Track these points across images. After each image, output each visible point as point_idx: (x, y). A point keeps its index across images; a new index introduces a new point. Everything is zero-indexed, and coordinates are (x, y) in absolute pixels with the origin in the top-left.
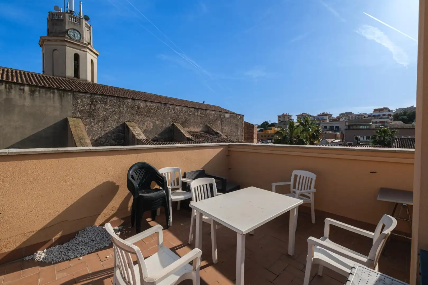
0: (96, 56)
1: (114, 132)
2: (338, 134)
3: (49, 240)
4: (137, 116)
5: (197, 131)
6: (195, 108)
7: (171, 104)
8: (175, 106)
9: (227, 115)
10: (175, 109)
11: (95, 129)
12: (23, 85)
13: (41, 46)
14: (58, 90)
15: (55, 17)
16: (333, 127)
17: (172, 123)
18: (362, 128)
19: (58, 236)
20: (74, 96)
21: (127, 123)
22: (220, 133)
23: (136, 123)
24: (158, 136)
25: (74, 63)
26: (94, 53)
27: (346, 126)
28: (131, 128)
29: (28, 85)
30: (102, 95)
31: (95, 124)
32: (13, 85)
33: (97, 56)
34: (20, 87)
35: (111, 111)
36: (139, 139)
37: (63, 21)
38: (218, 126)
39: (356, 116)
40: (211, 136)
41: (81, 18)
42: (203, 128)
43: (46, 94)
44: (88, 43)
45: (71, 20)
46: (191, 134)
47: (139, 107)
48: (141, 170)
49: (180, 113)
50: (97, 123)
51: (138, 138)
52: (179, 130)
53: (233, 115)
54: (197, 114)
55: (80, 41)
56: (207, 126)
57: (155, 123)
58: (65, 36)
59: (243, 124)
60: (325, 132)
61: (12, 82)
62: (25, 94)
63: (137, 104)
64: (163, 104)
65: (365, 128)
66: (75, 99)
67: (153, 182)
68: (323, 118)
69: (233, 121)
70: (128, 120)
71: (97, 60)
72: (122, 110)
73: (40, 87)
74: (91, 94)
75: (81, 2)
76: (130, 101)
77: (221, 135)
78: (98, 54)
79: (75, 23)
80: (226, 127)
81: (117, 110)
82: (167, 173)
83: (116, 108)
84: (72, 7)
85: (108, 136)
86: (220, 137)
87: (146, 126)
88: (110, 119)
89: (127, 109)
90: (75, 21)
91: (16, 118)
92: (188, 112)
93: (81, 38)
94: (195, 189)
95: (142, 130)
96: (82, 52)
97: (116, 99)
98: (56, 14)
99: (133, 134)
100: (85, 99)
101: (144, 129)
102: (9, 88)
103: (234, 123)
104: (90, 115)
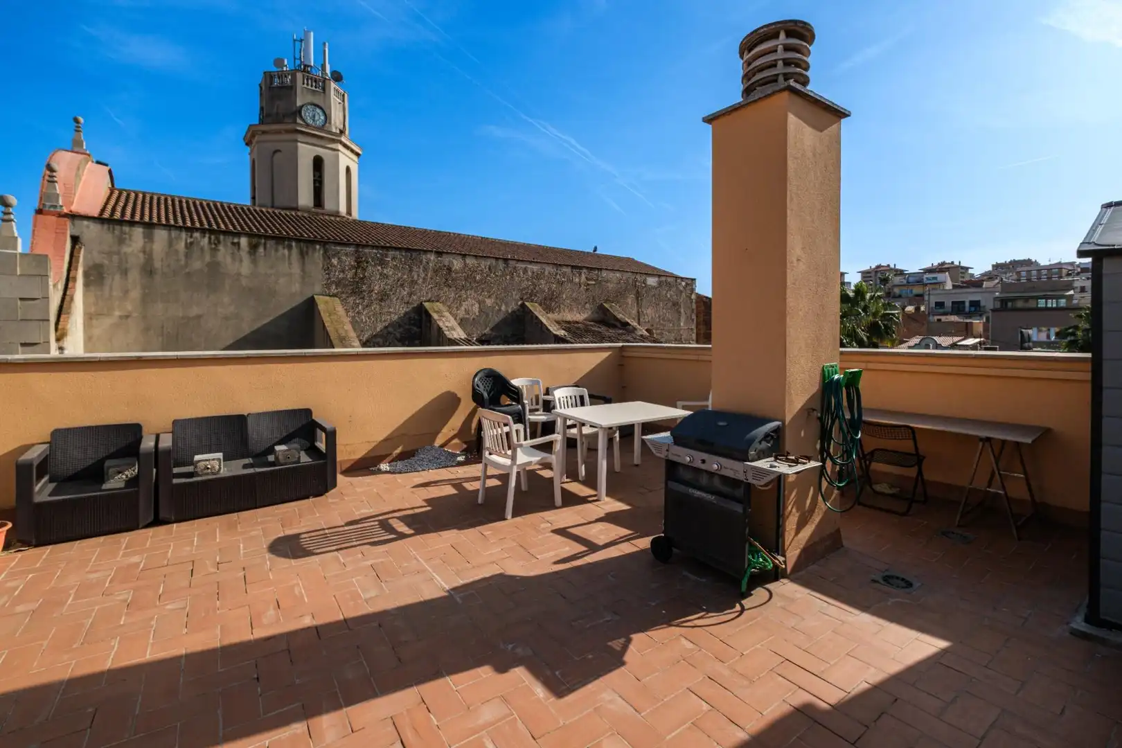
0: (355, 158)
1: (401, 323)
2: (978, 323)
3: (390, 454)
4: (445, 288)
5: (577, 320)
6: (573, 267)
7: (518, 261)
8: (528, 263)
9: (652, 281)
10: (527, 271)
11: (363, 317)
12: (238, 235)
13: (247, 144)
14: (298, 241)
15: (276, 82)
16: (963, 302)
17: (520, 303)
18: (1044, 306)
19: (398, 451)
20: (326, 251)
21: (427, 305)
22: (635, 324)
24: (490, 332)
25: (314, 176)
26: (352, 151)
27: (995, 299)
28: (435, 316)
29: (247, 235)
30: (377, 247)
31: (364, 309)
32: (222, 237)
33: (358, 157)
34: (233, 239)
35: (394, 281)
36: (451, 339)
37: (292, 88)
38: (629, 306)
39: (1040, 269)
40: (612, 332)
41: (326, 79)
42: (592, 313)
43: (277, 250)
44: (340, 130)
45: (307, 85)
46: (564, 327)
47: (449, 269)
48: (487, 379)
49: (539, 278)
50: (367, 307)
51: (450, 336)
52: (537, 317)
53: (667, 281)
54: (577, 280)
55: (326, 129)
56: (601, 307)
57: (484, 302)
58: (296, 120)
59: (694, 301)
60: (936, 318)
61: (220, 232)
62: (240, 251)
63: (447, 264)
64: (501, 260)
65: (1054, 305)
66: (327, 257)
67: (504, 396)
68: (935, 278)
69: (666, 294)
70: (428, 299)
71: (357, 165)
72: (416, 277)
73: (267, 237)
74: (358, 245)
75: (327, 44)
76: (432, 257)
77: (635, 329)
78: (360, 152)
79: (314, 91)
80: (650, 309)
81: (405, 276)
82: (522, 386)
83: (404, 274)
84: (310, 59)
85: (389, 333)
86: (634, 332)
87: (466, 309)
88: (392, 296)
89: (426, 275)
90: (316, 87)
91: (226, 300)
92: (558, 277)
93: (326, 122)
94: (559, 399)
95: (458, 318)
96: (330, 151)
97: (404, 254)
98: (278, 74)
99: (440, 329)
100: (346, 257)
101: (461, 316)
102: (216, 242)
103: (669, 299)
104: (354, 289)
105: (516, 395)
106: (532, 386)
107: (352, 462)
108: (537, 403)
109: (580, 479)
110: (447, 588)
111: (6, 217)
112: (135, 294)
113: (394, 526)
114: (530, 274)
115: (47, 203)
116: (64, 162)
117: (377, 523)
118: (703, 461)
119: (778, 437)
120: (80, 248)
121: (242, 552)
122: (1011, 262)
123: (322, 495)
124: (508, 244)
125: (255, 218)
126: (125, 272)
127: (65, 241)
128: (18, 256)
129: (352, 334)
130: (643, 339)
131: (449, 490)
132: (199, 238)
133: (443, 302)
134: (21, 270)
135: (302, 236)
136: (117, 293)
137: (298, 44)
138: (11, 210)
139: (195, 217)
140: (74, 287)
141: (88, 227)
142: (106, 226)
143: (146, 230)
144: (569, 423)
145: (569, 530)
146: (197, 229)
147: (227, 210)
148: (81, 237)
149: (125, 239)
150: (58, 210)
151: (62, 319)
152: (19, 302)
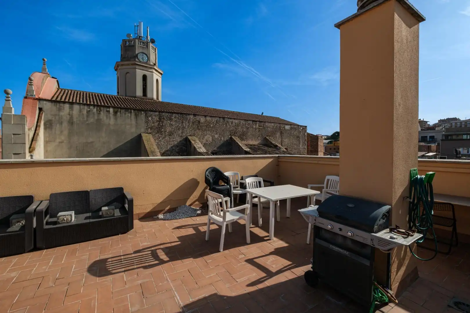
0: (160, 75)
1: (178, 145)
2: (433, 146)
3: (164, 210)
4: (197, 131)
5: (255, 144)
6: (253, 121)
7: (229, 118)
8: (233, 119)
9: (287, 127)
10: (233, 123)
11: (162, 143)
12: (109, 107)
13: (115, 70)
14: (134, 110)
15: (127, 44)
16: (427, 137)
17: (230, 136)
18: (466, 138)
19: (167, 208)
20: (146, 114)
21: (190, 138)
22: (280, 146)
23: (196, 137)
24: (216, 149)
25: (143, 83)
26: (159, 72)
27: (443, 135)
28: (193, 142)
29: (113, 107)
30: (168, 113)
31: (162, 139)
32: (102, 108)
34: (107, 109)
35: (175, 127)
37: (134, 46)
38: (277, 138)
39: (461, 122)
40: (270, 149)
41: (148, 42)
42: (261, 141)
43: (125, 114)
44: (154, 64)
45: (140, 45)
46: (249, 147)
47: (199, 122)
48: (213, 172)
49: (238, 126)
50: (164, 138)
51: (199, 151)
52: (237, 143)
53: (294, 127)
54: (255, 127)
55: (148, 63)
56: (265, 139)
57: (214, 136)
58: (135, 59)
59: (306, 136)
61: (101, 106)
62: (110, 114)
63: (198, 120)
64: (222, 118)
66: (147, 117)
67: (220, 181)
69: (294, 133)
70: (190, 135)
71: (161, 78)
72: (185, 126)
73: (121, 108)
74: (160, 112)
75: (149, 27)
76: (192, 117)
77: (280, 148)
78: (162, 73)
79: (143, 47)
80: (287, 139)
81: (180, 125)
82: (230, 176)
83: (180, 124)
84: (141, 33)
85: (173, 149)
86: (279, 150)
87: (206, 139)
88: (174, 134)
89: (189, 125)
90: (144, 46)
91: (104, 135)
92: (246, 125)
93: (148, 60)
94: (248, 183)
95: (203, 143)
96: (150, 73)
97: (179, 115)
98: (128, 40)
99: (195, 147)
100: (154, 117)
101: (204, 142)
102: (100, 110)
103: (295, 135)
104: (158, 130)
105: (226, 180)
106: (234, 175)
107: (145, 213)
108: (237, 184)
109: (259, 226)
110: (182, 305)
111: (7, 99)
112: (66, 132)
113: (159, 254)
114: (234, 124)
115: (29, 94)
116: (37, 77)
117: (150, 252)
118: (341, 230)
119: (389, 215)
120: (43, 113)
121: (73, 270)
122: (447, 119)
123: (125, 233)
124: (225, 111)
125: (117, 100)
126: (61, 123)
127: (36, 109)
128: (12, 116)
129: (157, 151)
130: (284, 153)
131: (191, 231)
132: (92, 109)
133: (196, 136)
134: (13, 122)
135: (136, 107)
136: (58, 132)
137: (136, 27)
138: (9, 96)
139: (92, 100)
140: (39, 129)
141: (45, 104)
142: (53, 104)
143: (70, 105)
144: (254, 195)
145: (255, 260)
146: (92, 105)
147: (106, 97)
148: (43, 108)
149: (61, 109)
150: (33, 97)
151: (33, 143)
152: (12, 136)
